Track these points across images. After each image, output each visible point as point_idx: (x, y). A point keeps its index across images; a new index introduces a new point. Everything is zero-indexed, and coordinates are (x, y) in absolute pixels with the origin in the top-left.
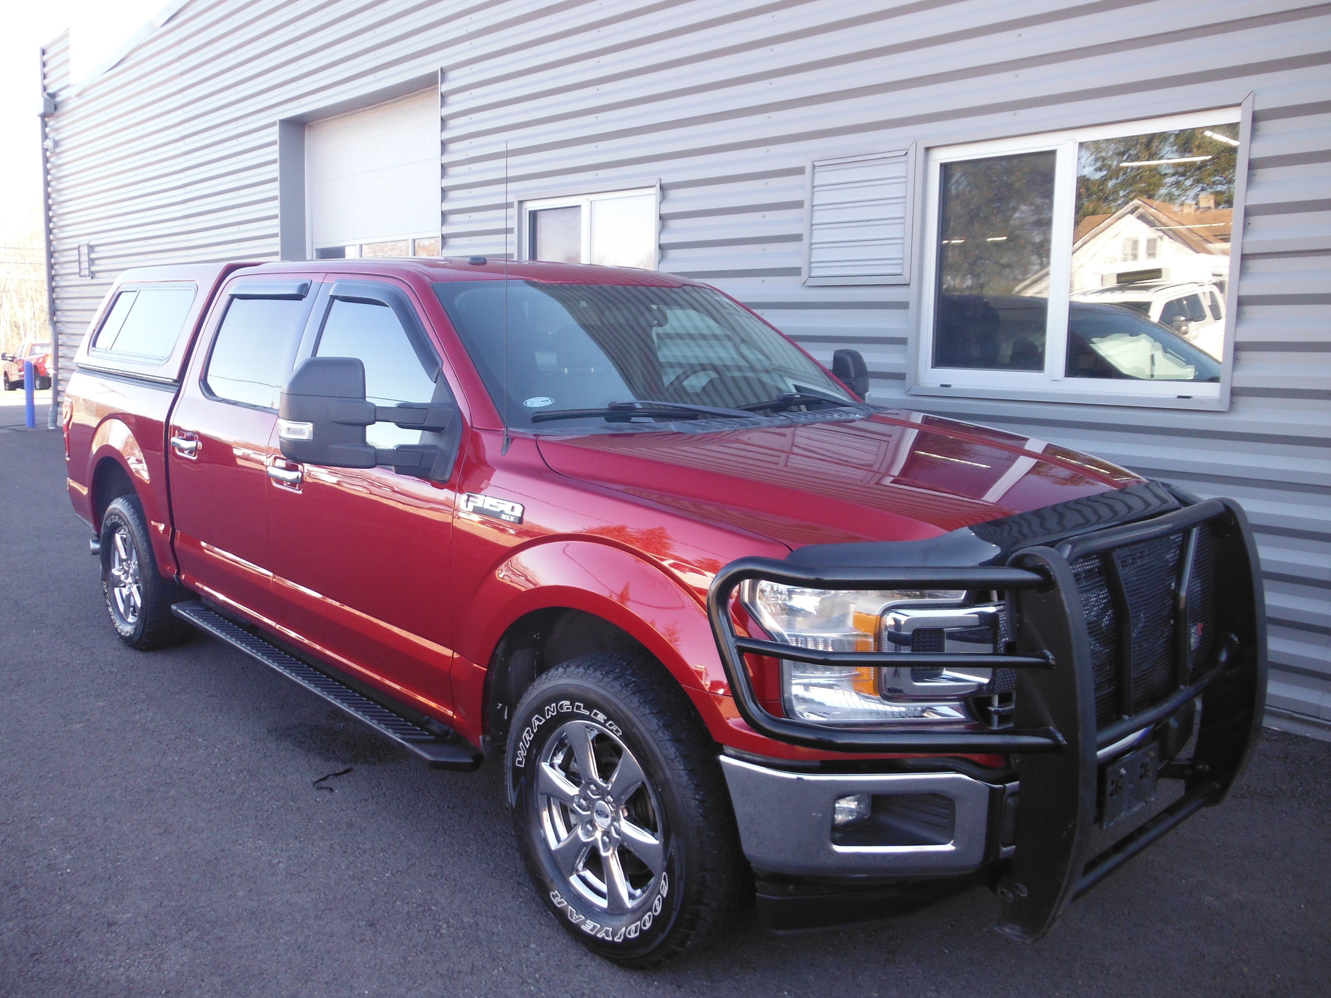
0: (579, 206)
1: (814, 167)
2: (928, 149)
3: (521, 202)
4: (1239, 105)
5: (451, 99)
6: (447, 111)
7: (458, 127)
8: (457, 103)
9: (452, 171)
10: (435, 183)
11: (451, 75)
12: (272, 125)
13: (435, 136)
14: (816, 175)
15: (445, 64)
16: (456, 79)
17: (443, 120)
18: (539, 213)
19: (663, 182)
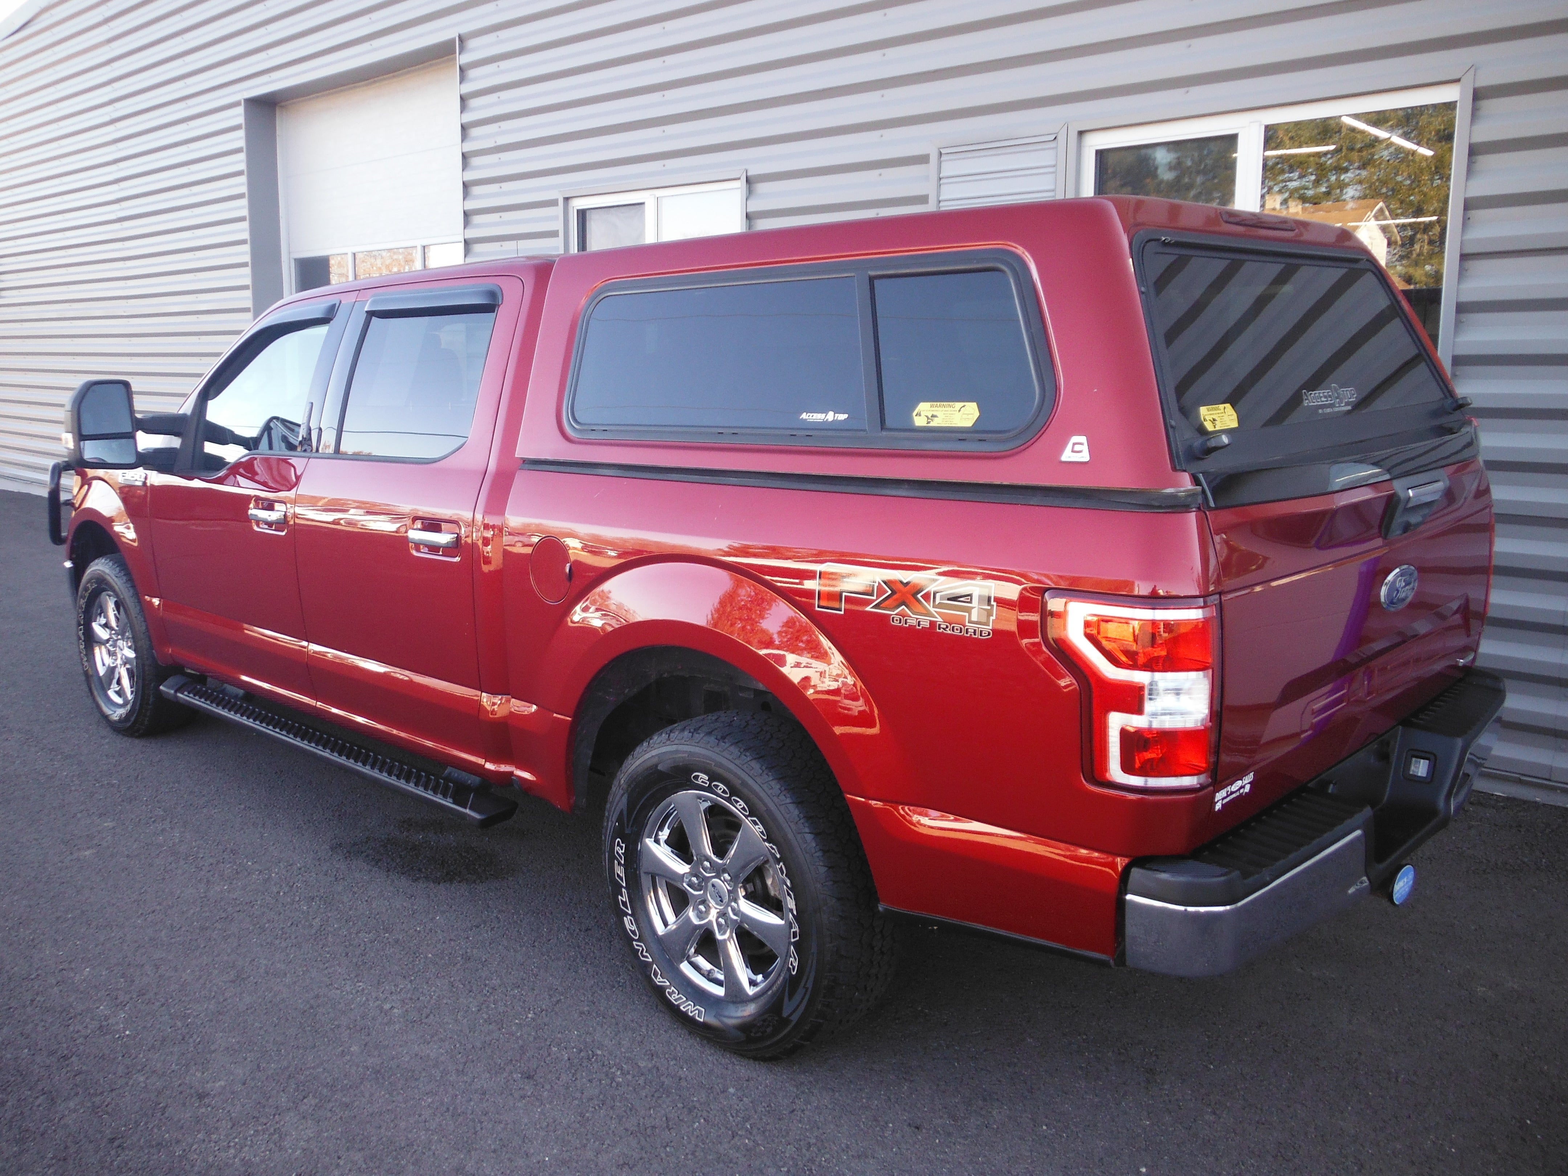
0: (643, 204)
1: (941, 154)
2: (1081, 133)
3: (567, 199)
4: (1457, 81)
5: (472, 73)
6: (467, 88)
7: (481, 108)
8: (479, 79)
9: (475, 161)
10: (456, 176)
11: (472, 43)
12: (236, 104)
13: (455, 120)
14: (943, 164)
15: (464, 29)
16: (477, 50)
17: (463, 99)
18: (588, 213)
19: (749, 174)
